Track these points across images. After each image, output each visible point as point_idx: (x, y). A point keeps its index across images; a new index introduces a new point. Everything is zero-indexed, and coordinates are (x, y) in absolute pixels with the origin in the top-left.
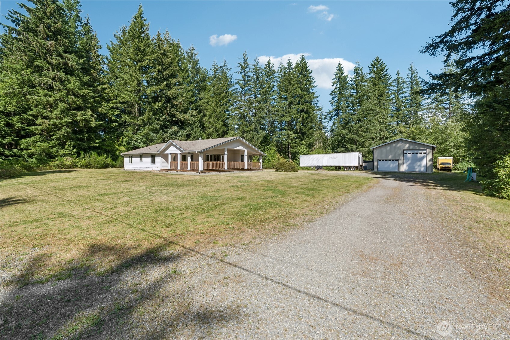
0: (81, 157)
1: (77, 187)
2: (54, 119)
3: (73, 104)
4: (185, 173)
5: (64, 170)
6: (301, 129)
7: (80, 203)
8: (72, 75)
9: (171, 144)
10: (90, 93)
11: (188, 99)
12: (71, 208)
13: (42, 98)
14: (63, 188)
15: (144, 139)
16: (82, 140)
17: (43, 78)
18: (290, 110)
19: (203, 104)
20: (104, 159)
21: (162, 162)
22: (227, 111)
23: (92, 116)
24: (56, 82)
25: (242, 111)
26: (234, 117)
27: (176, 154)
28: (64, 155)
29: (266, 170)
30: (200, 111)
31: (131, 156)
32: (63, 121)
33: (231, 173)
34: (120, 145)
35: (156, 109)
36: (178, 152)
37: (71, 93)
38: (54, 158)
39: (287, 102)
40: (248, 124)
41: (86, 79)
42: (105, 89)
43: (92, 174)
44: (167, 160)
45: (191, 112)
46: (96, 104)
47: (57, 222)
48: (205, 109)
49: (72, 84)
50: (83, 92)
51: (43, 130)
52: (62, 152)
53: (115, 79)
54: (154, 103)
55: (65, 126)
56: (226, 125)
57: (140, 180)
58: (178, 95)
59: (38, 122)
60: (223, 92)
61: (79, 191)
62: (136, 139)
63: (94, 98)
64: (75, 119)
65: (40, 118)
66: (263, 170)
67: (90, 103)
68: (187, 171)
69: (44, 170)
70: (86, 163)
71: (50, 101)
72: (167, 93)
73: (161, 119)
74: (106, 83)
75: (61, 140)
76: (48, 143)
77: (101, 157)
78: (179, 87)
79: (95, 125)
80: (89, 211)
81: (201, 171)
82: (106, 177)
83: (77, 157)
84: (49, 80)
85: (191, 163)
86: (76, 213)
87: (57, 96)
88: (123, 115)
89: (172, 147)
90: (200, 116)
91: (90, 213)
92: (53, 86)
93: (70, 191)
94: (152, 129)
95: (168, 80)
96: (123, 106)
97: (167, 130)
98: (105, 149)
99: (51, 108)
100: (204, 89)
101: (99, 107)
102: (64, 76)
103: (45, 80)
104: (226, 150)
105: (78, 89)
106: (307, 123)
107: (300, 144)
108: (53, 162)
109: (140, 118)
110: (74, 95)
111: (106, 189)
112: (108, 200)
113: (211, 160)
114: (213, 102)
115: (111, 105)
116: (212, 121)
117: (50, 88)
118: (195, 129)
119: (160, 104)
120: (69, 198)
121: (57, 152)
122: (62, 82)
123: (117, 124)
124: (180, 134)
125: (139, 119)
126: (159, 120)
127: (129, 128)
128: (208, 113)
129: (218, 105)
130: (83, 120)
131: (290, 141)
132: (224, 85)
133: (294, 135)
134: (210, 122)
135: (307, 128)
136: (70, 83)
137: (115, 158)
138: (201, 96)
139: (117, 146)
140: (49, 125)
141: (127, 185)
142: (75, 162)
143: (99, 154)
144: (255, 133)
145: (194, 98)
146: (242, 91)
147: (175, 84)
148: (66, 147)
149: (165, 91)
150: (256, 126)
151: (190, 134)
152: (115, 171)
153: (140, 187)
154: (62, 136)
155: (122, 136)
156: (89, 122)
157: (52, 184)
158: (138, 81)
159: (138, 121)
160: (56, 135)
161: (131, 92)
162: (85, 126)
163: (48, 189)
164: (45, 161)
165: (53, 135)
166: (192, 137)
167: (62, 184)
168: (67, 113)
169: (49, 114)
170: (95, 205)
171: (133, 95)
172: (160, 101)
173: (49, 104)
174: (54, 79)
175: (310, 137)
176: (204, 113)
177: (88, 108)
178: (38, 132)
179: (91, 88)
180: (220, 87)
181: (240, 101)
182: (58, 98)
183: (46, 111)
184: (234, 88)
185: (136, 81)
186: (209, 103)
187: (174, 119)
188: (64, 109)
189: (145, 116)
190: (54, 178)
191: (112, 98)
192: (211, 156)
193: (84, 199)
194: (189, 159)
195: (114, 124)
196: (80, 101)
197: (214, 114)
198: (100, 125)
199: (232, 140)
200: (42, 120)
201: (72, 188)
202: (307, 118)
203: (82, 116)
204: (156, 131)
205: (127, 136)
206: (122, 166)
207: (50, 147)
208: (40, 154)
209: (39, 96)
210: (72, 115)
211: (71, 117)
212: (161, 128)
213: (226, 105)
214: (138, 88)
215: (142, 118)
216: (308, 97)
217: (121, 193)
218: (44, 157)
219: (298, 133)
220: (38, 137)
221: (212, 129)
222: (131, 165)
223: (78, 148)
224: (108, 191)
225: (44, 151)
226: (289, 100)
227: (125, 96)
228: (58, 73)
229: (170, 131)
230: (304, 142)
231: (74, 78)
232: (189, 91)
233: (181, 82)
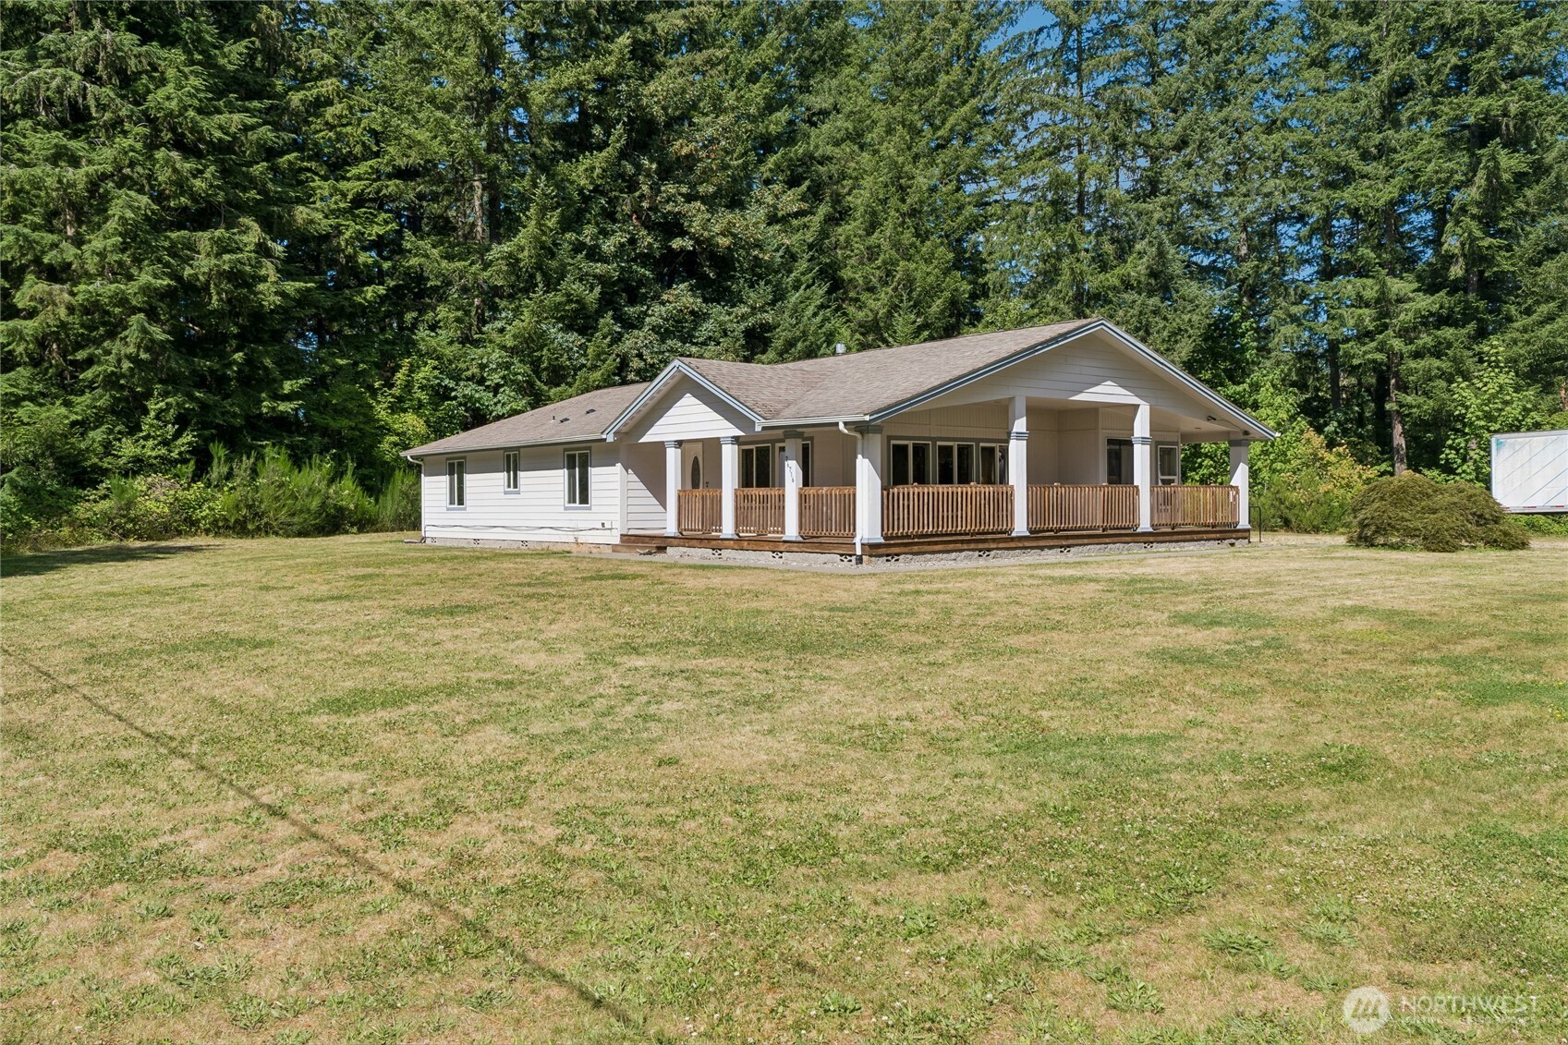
0: (214, 475)
1: (204, 644)
2: (90, 277)
3: (176, 196)
4: (765, 558)
5: (138, 544)
6: (1476, 258)
7: (222, 761)
8: (170, 41)
9: (685, 386)
10: (253, 128)
11: (753, 119)
12: (172, 798)
13: (37, 171)
14: (132, 653)
15: (521, 369)
16: (217, 383)
17: (43, 70)
18: (1395, 137)
19: (829, 150)
20: (323, 485)
21: (627, 497)
22: (975, 179)
23: (262, 250)
24: (98, 81)
25: (1068, 168)
26: (1016, 209)
27: (713, 446)
28: (139, 466)
29: (1269, 539)
30: (815, 194)
31: (457, 466)
32: (131, 288)
33: (1052, 556)
34: (397, 407)
35: (581, 191)
36: (725, 429)
37: (167, 136)
38: (94, 484)
39: (1373, 90)
40: (1108, 248)
41: (234, 56)
42: (320, 104)
43: (266, 564)
44: (655, 484)
45: (770, 200)
46: (282, 184)
47: (84, 922)
48: (843, 176)
49: (170, 88)
50: (221, 127)
51: (45, 336)
52: (128, 449)
53: (370, 49)
54: (568, 157)
55: (140, 310)
56: (970, 264)
57: (533, 604)
58: (694, 106)
59: (21, 299)
60: (949, 64)
61: (215, 675)
62: (475, 370)
63: (270, 153)
64: (188, 272)
65: (30, 278)
66: (1254, 538)
67: (252, 182)
68: (778, 547)
69: (48, 549)
70: (237, 507)
71: (73, 185)
72: (635, 95)
73: (608, 246)
74: (326, 71)
75: (122, 387)
76: (67, 404)
77: (306, 470)
78: (699, 58)
79: (278, 300)
80: (282, 829)
81: (872, 549)
82: (341, 586)
83: (196, 477)
84: (67, 79)
85: (803, 499)
86: (202, 846)
87: (105, 156)
88: (409, 240)
89: (688, 400)
90: (816, 220)
91: (290, 853)
92: (87, 108)
93: (167, 673)
94: (558, 306)
95: (641, 22)
96: (411, 190)
97: (638, 308)
98: (325, 432)
99: (80, 223)
100: (832, 57)
101: (299, 201)
102: (136, 50)
103: (53, 77)
104: (1020, 406)
105: (200, 111)
106: (1520, 215)
107: (1470, 363)
108: (93, 505)
109: (499, 250)
110: (178, 144)
111: (358, 662)
112: (385, 740)
113: (921, 479)
114: (890, 131)
115: (352, 187)
116: (886, 245)
117: (75, 119)
118: (794, 298)
119: (599, 160)
120: (161, 724)
121: (107, 446)
122: (126, 80)
123: (381, 290)
124: (707, 328)
125: (489, 257)
126: (594, 254)
127: (443, 311)
128: (859, 200)
129: (921, 145)
130: (221, 274)
131: (1397, 344)
132: (955, 23)
133: (1425, 303)
134: (873, 253)
135: (1526, 246)
136: (163, 82)
137: (375, 475)
138: (819, 101)
139: (381, 412)
140: (71, 309)
141: (469, 638)
142: (187, 505)
143: (298, 459)
144: (1155, 301)
145: (783, 115)
146: (1064, 47)
147: (675, 45)
148: (148, 421)
149: (623, 87)
150: (1161, 254)
151: (767, 327)
152: (382, 549)
153: (549, 647)
154: (126, 365)
155: (409, 355)
156: (250, 286)
157: (80, 626)
158: (486, 39)
159: (486, 265)
160: (99, 363)
161: (448, 108)
162: (234, 307)
163: (59, 655)
164: (51, 501)
165: (90, 362)
166: (778, 344)
167: (123, 623)
168: (146, 242)
169: (70, 252)
170: (313, 778)
171: (461, 125)
172: (601, 146)
173: (72, 205)
174: (89, 73)
175: (1544, 309)
176: (837, 199)
177: (243, 208)
178: (20, 349)
179: (256, 104)
180: (927, 32)
181: (1054, 107)
182: (110, 169)
183: (55, 237)
184: (1013, 32)
185: (473, 45)
186: (868, 138)
187: (677, 243)
188: (136, 225)
189: (523, 237)
190: (93, 588)
191: (358, 149)
192: (920, 451)
193: (240, 729)
194: (792, 471)
195: (370, 292)
196: (207, 175)
197: (894, 202)
198: (303, 299)
199: (1054, 340)
200: (42, 287)
201: (175, 648)
202: (1521, 179)
203: (218, 255)
204: (581, 321)
205: (429, 354)
206: (410, 519)
207: (74, 424)
208: (32, 463)
209: (26, 165)
210: (172, 251)
211: (167, 265)
212: (607, 302)
213: (967, 140)
214: (485, 85)
215: (506, 248)
216: (1531, 32)
217: (452, 690)
218: (47, 478)
219: (1455, 287)
220: (23, 372)
221: (885, 294)
222: (457, 516)
223: (204, 425)
224: (369, 677)
225: (51, 447)
226: (1385, 73)
227: (422, 135)
228: (107, 36)
229: (657, 314)
230: (1495, 346)
231: (177, 55)
232: (753, 78)
233: (710, 28)
